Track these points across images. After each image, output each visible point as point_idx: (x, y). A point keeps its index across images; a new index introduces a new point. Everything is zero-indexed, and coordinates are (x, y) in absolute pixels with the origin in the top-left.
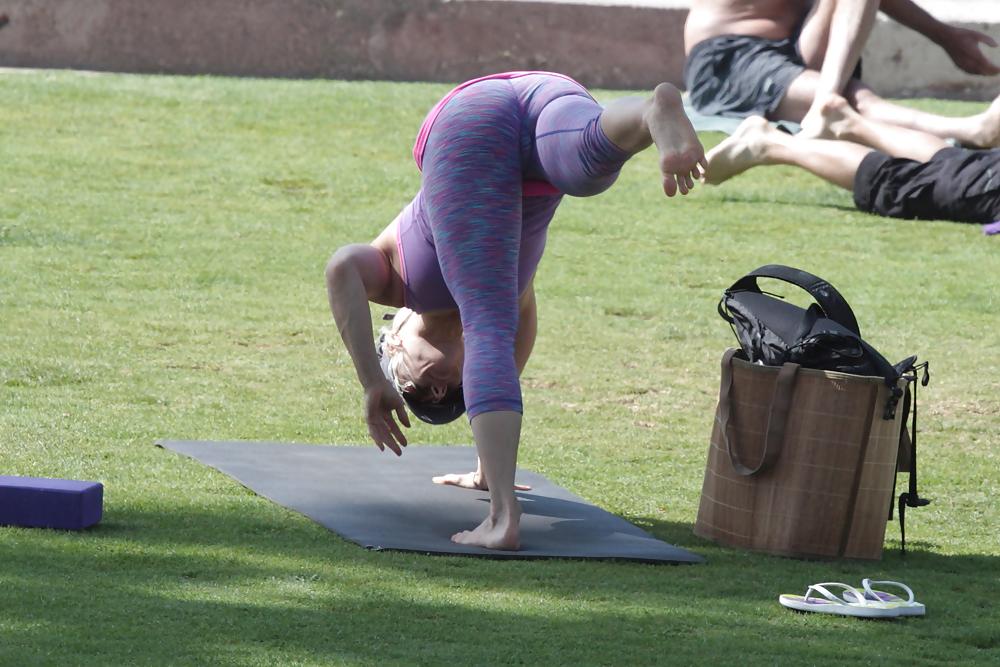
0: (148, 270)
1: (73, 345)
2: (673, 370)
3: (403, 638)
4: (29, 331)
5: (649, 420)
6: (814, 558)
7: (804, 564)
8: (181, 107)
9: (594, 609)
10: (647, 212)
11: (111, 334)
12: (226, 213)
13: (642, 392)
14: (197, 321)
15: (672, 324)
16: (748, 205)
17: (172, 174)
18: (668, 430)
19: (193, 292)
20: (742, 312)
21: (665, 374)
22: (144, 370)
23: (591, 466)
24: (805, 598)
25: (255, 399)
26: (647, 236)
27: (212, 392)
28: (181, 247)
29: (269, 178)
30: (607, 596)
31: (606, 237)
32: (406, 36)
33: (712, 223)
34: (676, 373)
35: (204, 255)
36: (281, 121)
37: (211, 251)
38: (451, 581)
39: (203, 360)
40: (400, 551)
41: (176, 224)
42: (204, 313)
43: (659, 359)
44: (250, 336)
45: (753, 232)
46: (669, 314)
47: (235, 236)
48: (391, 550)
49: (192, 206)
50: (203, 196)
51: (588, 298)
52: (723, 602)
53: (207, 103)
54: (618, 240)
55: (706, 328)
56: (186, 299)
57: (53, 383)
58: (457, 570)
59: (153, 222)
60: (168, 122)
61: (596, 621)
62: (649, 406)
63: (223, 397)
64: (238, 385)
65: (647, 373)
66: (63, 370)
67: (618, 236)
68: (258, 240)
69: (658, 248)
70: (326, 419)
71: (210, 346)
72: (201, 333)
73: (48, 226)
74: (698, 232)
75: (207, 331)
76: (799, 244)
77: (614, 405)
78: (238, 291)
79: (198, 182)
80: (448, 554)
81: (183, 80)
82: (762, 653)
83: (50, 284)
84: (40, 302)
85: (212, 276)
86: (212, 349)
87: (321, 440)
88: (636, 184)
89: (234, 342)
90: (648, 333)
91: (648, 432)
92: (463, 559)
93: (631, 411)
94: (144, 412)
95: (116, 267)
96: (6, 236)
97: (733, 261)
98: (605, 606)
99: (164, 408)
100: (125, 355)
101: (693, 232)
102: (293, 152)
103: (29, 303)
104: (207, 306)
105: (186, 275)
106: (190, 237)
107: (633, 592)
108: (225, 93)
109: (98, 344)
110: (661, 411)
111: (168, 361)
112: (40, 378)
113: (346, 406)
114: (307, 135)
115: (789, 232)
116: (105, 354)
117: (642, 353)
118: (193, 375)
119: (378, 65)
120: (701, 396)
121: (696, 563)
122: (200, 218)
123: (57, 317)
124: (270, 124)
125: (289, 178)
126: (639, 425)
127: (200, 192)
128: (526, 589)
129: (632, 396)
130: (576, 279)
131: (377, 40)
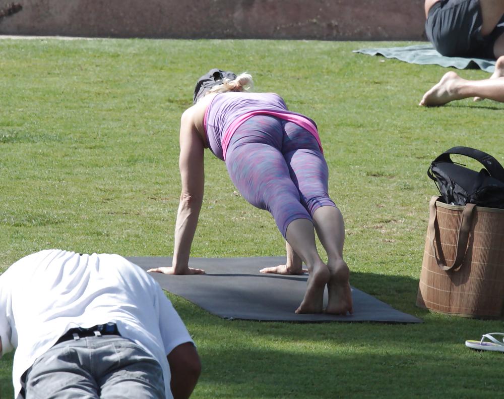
0: (99, 155)
1: (53, 201)
2: (406, 208)
3: (244, 371)
4: (27, 194)
5: (391, 238)
6: (487, 318)
7: (481, 322)
8: (121, 57)
9: (357, 352)
10: (393, 114)
11: (76, 194)
12: (145, 120)
13: (388, 222)
14: (126, 186)
15: (406, 181)
16: (453, 108)
17: (114, 97)
18: (402, 244)
19: (124, 168)
20: (441, 175)
21: (401, 211)
22: (94, 215)
23: (356, 266)
24: (481, 342)
25: (160, 231)
26: (393, 128)
27: (134, 227)
28: (118, 141)
29: (171, 98)
30: (365, 343)
31: (368, 129)
32: (255, 11)
33: (431, 120)
34: (407, 210)
35: (131, 146)
36: (179, 65)
37: (136, 143)
38: (272, 337)
39: (129, 209)
40: (243, 320)
41: (116, 128)
42: (131, 180)
43: (398, 201)
44: (157, 194)
45: (455, 124)
46: (404, 174)
47: (150, 134)
48: (238, 319)
49: (126, 116)
50: (132, 110)
51: (356, 166)
52: (432, 345)
53: (135, 55)
54: (376, 131)
55: (426, 182)
56: (120, 172)
57: (41, 224)
58: (276, 330)
59: (102, 126)
60: (112, 67)
61: (357, 359)
62: (391, 229)
63: (141, 230)
64: (150, 223)
65: (390, 210)
66: (47, 216)
67: (376, 129)
68: (164, 136)
69: (399, 135)
70: (201, 242)
71: (134, 200)
72: (129, 192)
73: (40, 130)
74: (423, 125)
75: (132, 191)
76: (482, 131)
77: (370, 230)
78: (151, 167)
79: (129, 102)
80: (271, 321)
81: (121, 41)
82: (455, 376)
83: (41, 165)
84: (34, 176)
85: (136, 158)
86: (135, 202)
87: (197, 254)
88: (387, 97)
89: (148, 198)
90: (391, 186)
91: (390, 245)
92: (280, 324)
93: (381, 233)
94: (94, 241)
95: (79, 153)
96: (16, 136)
97: (443, 142)
98: (363, 350)
99: (106, 238)
100: (83, 207)
101: (419, 125)
102: (186, 82)
103: (27, 177)
104: (133, 176)
105: (120, 158)
106: (124, 135)
107: (380, 341)
108: (146, 48)
109: (68, 200)
110: (398, 233)
111: (109, 210)
112: (33, 221)
113: (213, 234)
114: (194, 72)
115: (476, 124)
116: (72, 207)
117: (388, 198)
118: (124, 217)
119: (239, 29)
120: (422, 223)
121: (417, 323)
122: (131, 123)
123: (44, 185)
124: (173, 66)
125: (183, 98)
126: (385, 241)
127: (130, 108)
128: (316, 341)
129: (381, 224)
130: (350, 156)
131: (238, 14)
